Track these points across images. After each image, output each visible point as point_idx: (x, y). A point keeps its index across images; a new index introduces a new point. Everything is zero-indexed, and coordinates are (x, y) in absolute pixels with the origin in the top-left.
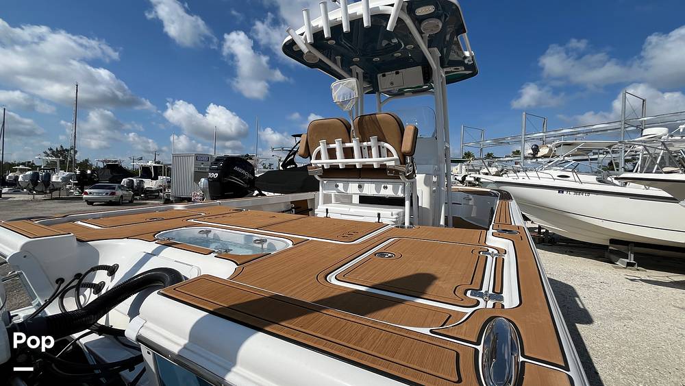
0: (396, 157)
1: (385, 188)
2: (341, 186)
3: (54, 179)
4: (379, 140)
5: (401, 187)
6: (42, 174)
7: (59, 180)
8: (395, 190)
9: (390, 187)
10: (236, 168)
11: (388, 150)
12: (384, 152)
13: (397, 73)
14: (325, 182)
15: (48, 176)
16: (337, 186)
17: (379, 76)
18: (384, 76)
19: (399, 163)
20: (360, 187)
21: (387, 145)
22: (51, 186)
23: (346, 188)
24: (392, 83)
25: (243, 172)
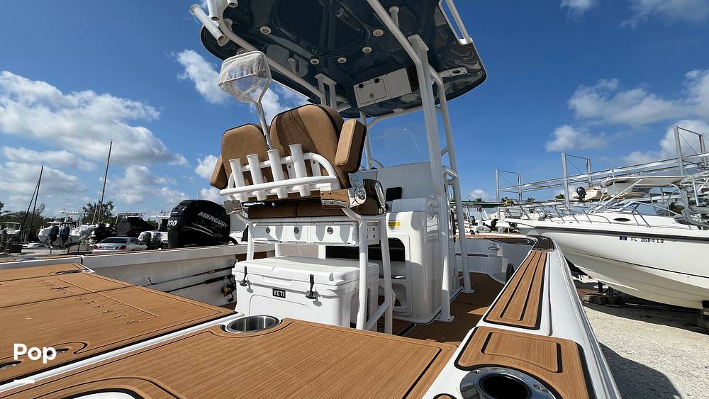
0: (332, 175)
1: (330, 231)
2: (273, 229)
3: (73, 233)
4: (305, 151)
5: (352, 229)
6: (61, 228)
7: (78, 235)
8: (344, 235)
9: (336, 229)
10: (201, 214)
11: (322, 167)
12: (316, 168)
13: (377, 81)
14: (254, 225)
15: (67, 230)
16: (268, 231)
17: (356, 87)
18: (361, 86)
19: (337, 186)
20: (297, 231)
21: (316, 157)
22: (69, 241)
23: (279, 233)
24: (372, 95)
25: (212, 218)
